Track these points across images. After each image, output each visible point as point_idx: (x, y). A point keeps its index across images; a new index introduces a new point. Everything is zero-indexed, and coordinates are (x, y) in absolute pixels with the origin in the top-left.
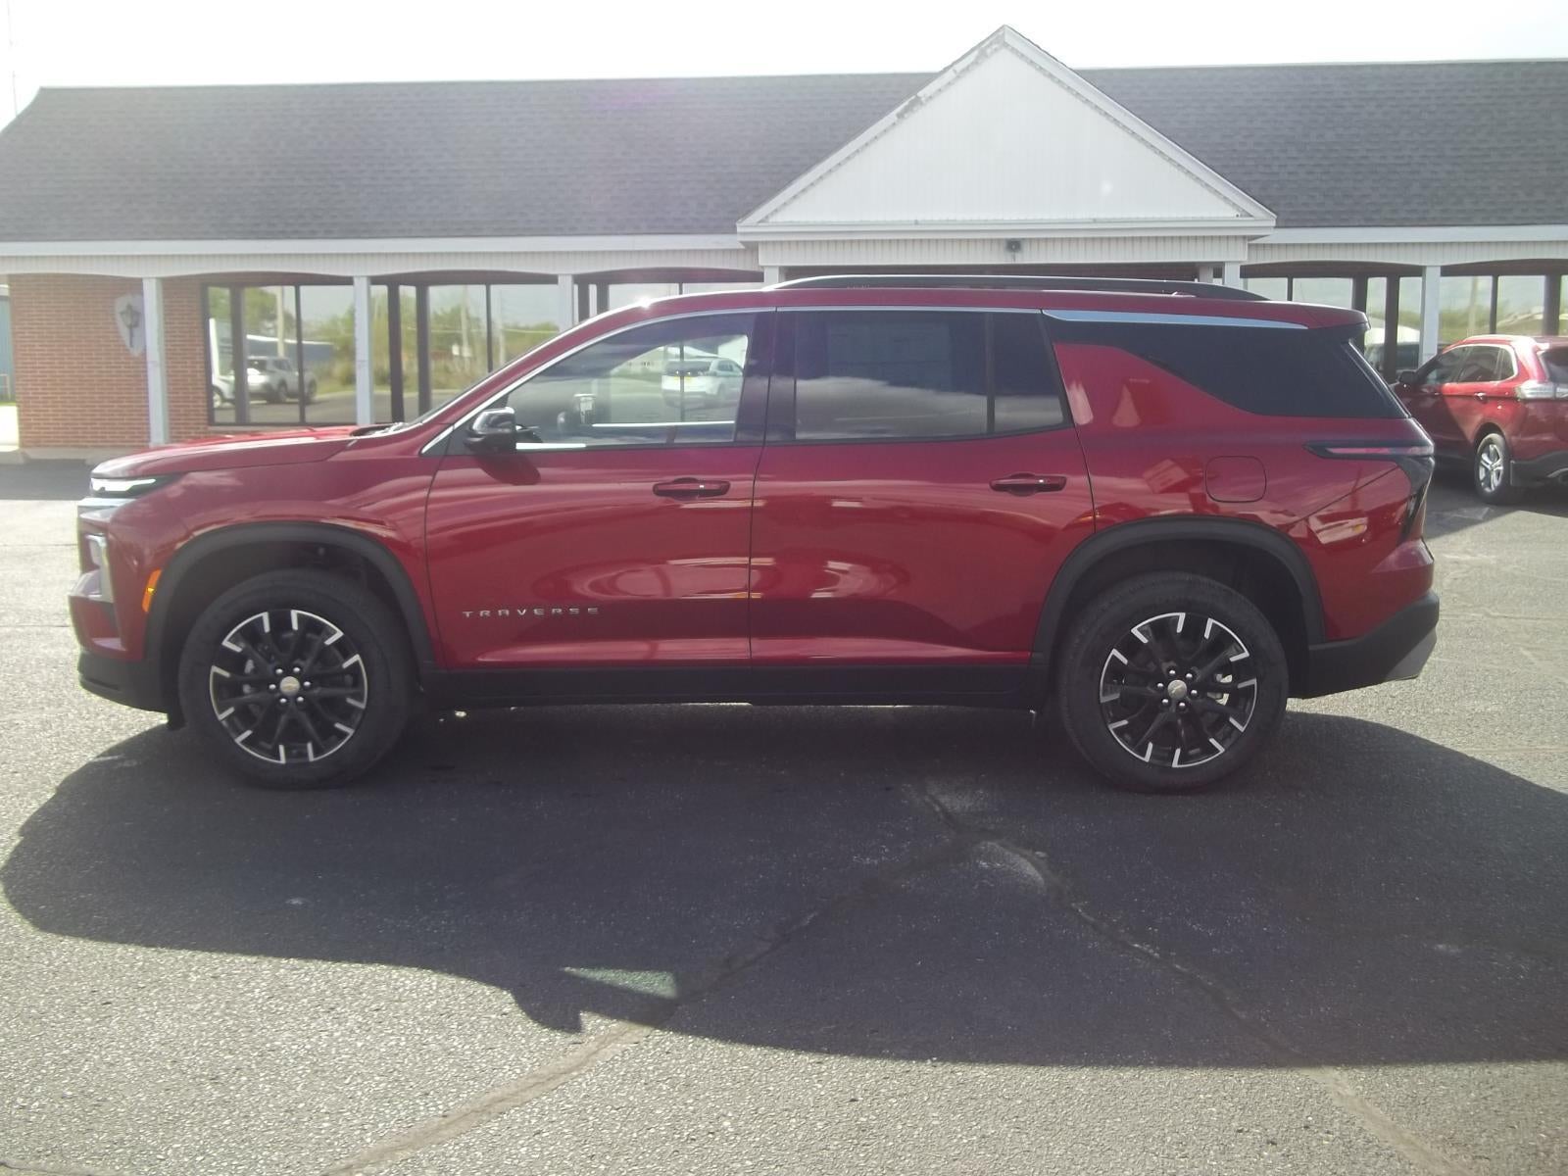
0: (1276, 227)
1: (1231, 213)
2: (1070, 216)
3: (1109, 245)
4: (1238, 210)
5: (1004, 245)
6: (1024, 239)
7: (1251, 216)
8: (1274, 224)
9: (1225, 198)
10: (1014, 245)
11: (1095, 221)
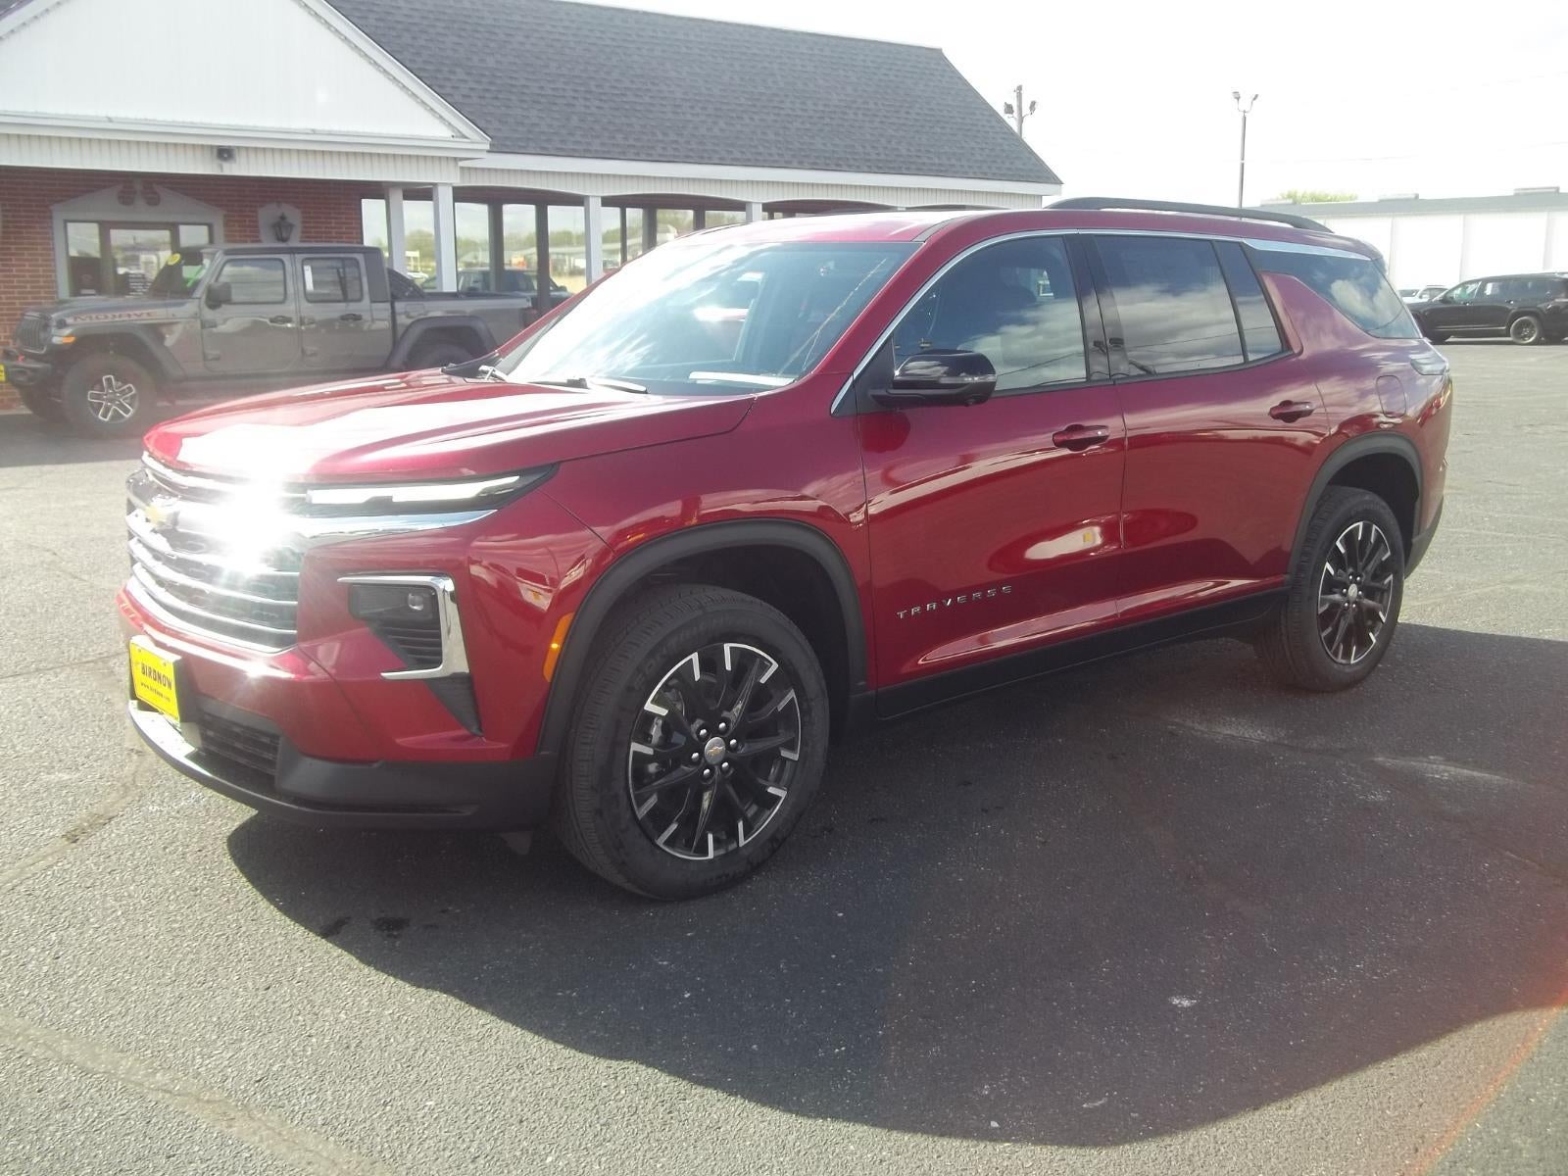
0: (489, 151)
1: (444, 132)
2: (285, 125)
3: (324, 159)
4: (453, 131)
5: (215, 151)
6: (238, 148)
7: (466, 138)
8: (487, 147)
9: (441, 117)
10: (224, 153)
11: (314, 132)
